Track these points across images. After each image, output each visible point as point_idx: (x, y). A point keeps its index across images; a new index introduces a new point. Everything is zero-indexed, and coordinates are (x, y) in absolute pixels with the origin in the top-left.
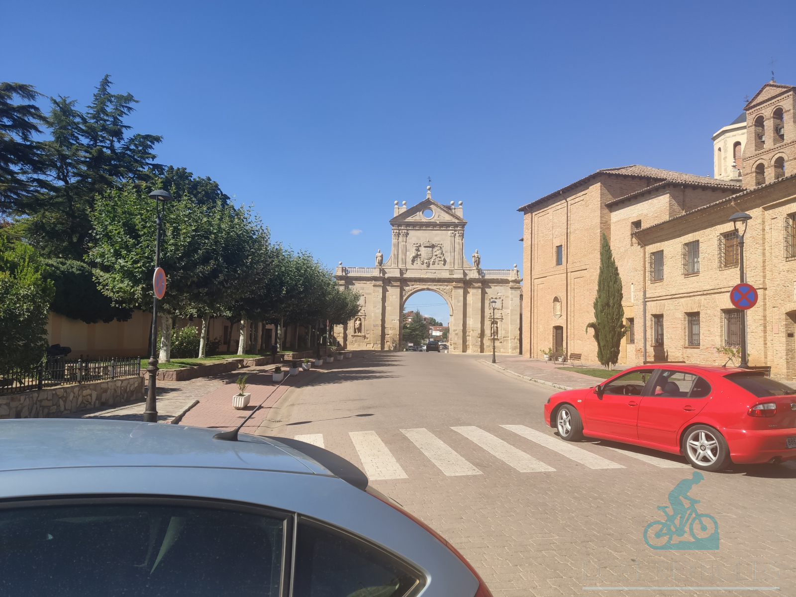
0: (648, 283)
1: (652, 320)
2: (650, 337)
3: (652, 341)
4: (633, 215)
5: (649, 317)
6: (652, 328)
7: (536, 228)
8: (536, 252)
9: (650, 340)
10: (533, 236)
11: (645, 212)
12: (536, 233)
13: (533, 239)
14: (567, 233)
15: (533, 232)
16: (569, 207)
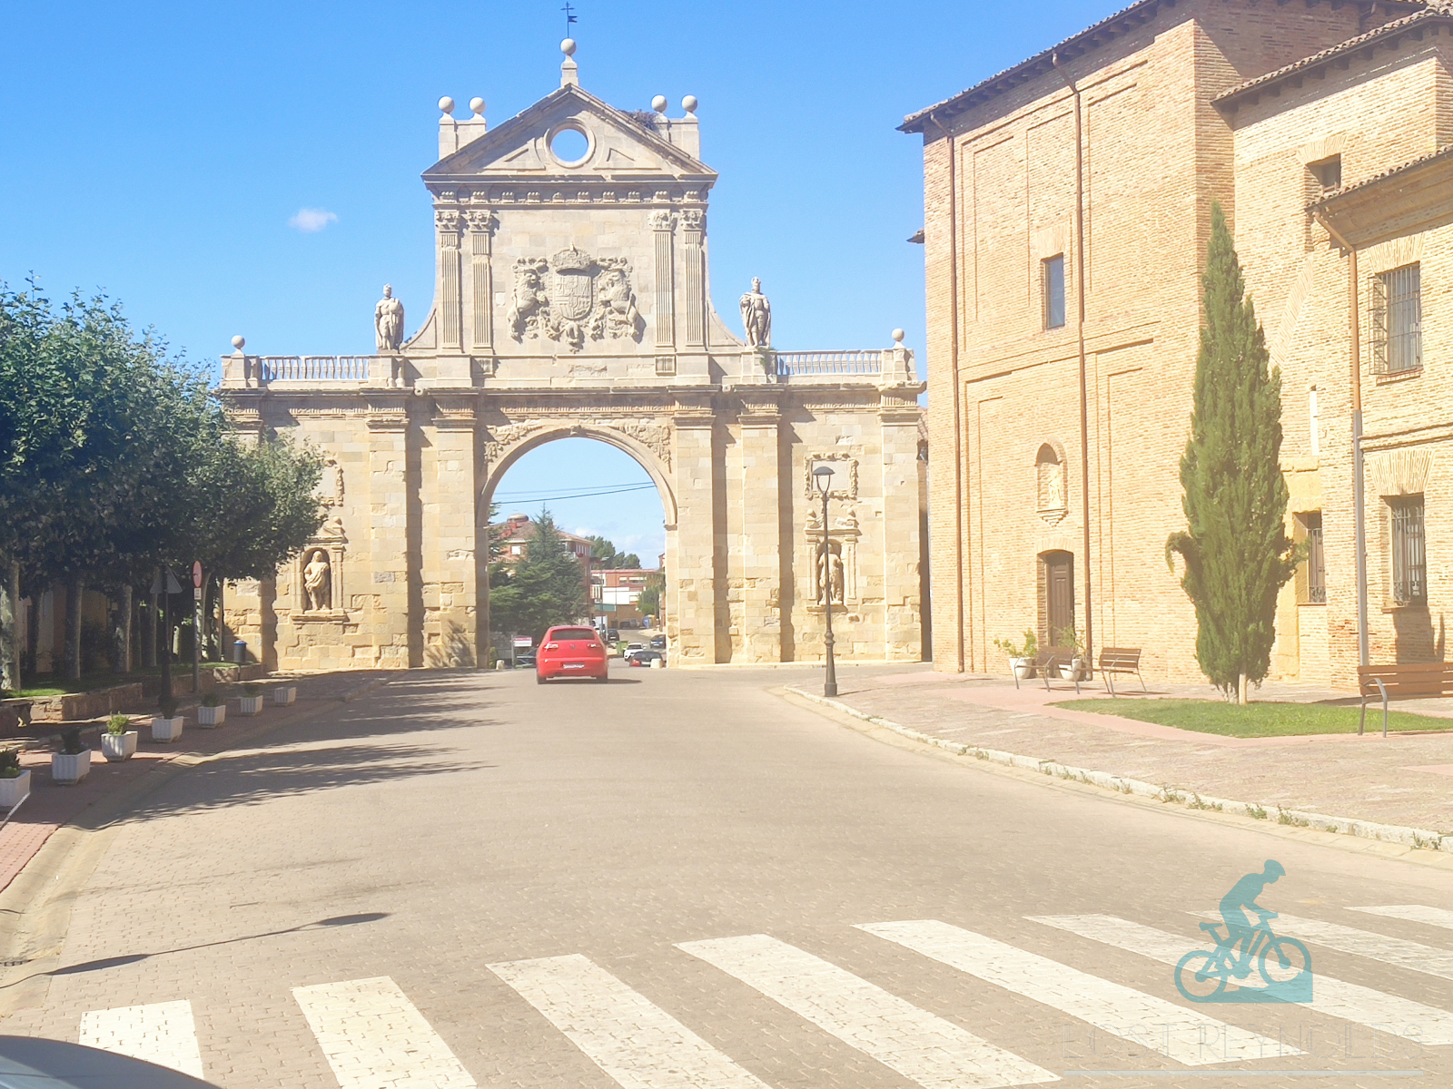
0: (1369, 382)
1: (1383, 518)
2: (1378, 579)
3: (1386, 591)
4: (1313, 138)
5: (1373, 504)
6: (1384, 546)
7: (968, 193)
8: (970, 282)
9: (1380, 587)
10: (958, 223)
11: (1353, 126)
12: (969, 211)
13: (958, 236)
14: (1080, 211)
15: (958, 209)
16: (1084, 112)
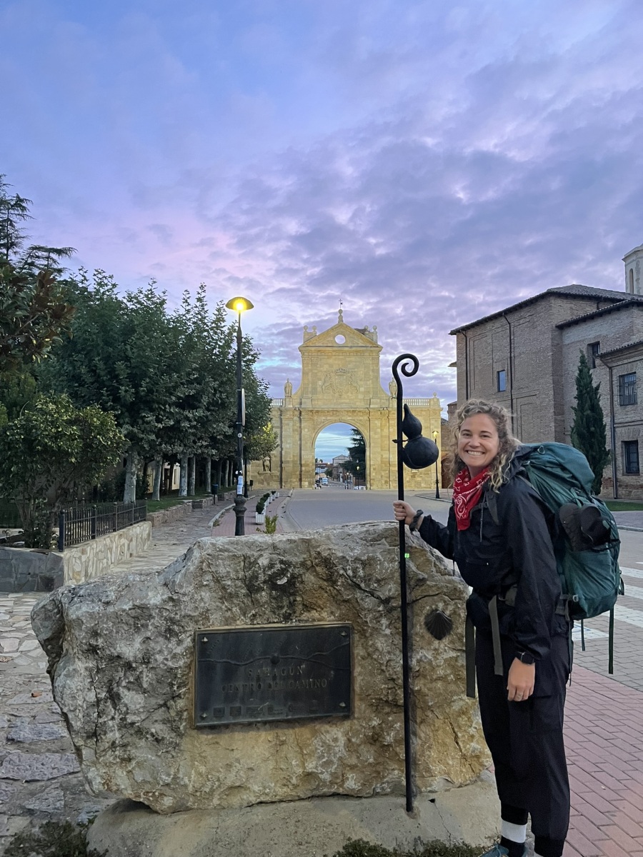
0: (617, 407)
1: (622, 448)
2: (621, 465)
4: (590, 337)
5: (619, 444)
6: (622, 456)
7: (472, 352)
8: (472, 378)
9: (621, 468)
10: (468, 361)
11: (604, 333)
12: (472, 358)
13: (468, 365)
14: (511, 357)
15: (468, 357)
16: (512, 329)
